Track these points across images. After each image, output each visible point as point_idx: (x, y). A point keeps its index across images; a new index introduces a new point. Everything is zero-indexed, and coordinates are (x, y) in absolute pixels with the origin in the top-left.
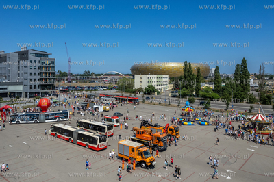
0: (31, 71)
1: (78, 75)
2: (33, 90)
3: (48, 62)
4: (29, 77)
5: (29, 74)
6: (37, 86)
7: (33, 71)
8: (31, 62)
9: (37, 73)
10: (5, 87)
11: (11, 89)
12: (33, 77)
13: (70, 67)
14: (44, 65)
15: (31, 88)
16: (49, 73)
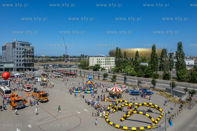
0: (17, 55)
1: (75, 57)
2: (19, 67)
3: (29, 49)
4: (16, 59)
5: (16, 56)
6: (21, 64)
7: (19, 55)
8: (17, 49)
9: (22, 56)
10: (2, 64)
11: (6, 66)
12: (19, 59)
13: (66, 52)
14: (26, 51)
15: (17, 65)
16: (30, 56)
